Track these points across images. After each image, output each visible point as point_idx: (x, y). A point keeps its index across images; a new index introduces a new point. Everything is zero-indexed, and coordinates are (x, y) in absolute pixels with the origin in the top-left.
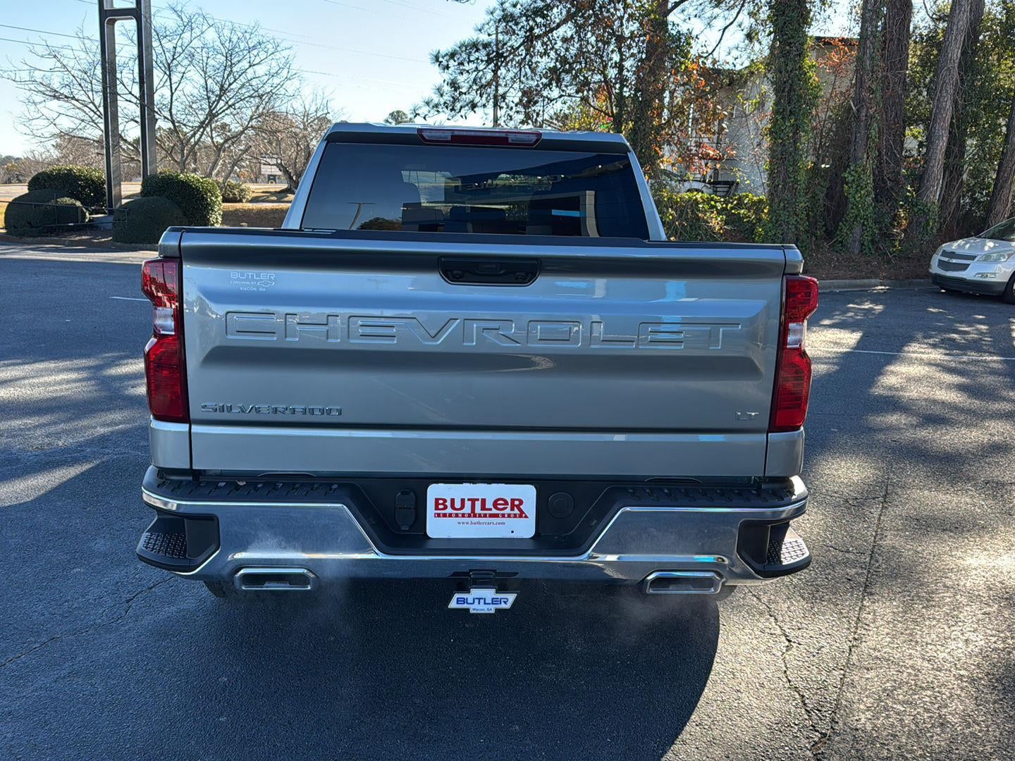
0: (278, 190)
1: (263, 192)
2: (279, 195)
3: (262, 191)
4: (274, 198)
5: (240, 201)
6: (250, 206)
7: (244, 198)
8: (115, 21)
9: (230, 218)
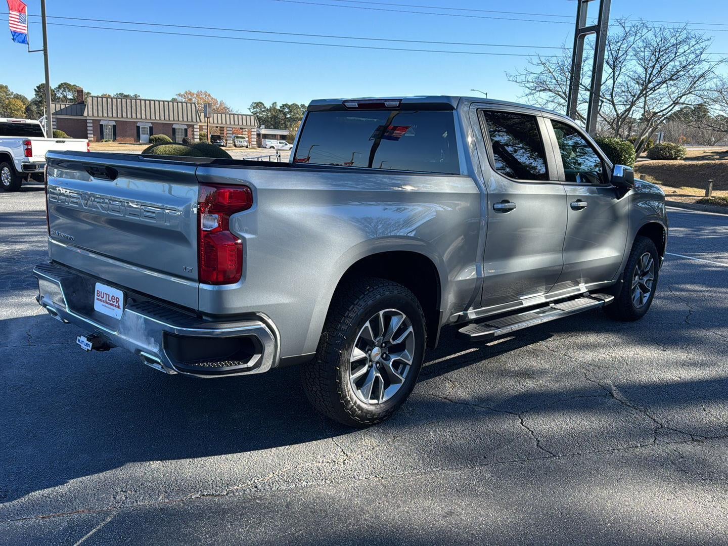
0: (725, 151)
1: (712, 153)
2: (723, 155)
3: (711, 151)
4: (718, 157)
5: (675, 159)
6: (683, 162)
7: (679, 156)
8: (585, 35)
9: (657, 171)
